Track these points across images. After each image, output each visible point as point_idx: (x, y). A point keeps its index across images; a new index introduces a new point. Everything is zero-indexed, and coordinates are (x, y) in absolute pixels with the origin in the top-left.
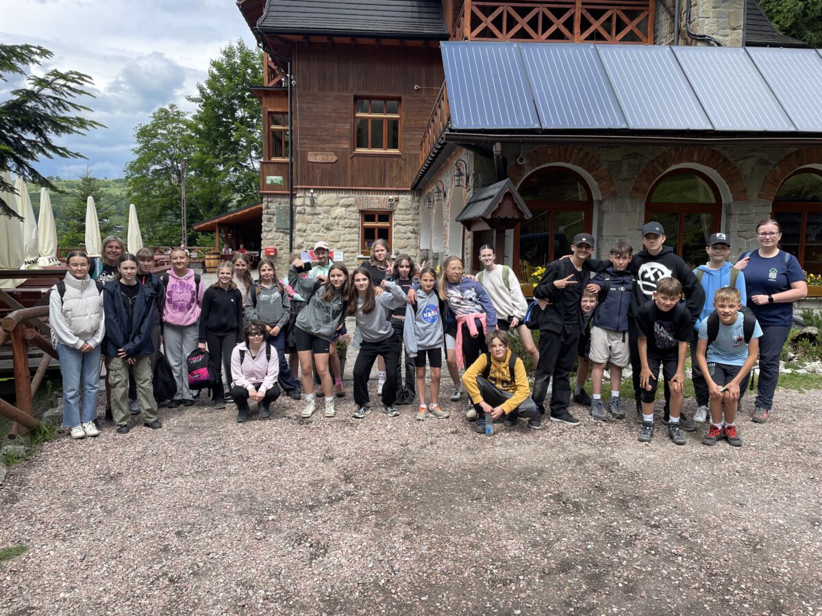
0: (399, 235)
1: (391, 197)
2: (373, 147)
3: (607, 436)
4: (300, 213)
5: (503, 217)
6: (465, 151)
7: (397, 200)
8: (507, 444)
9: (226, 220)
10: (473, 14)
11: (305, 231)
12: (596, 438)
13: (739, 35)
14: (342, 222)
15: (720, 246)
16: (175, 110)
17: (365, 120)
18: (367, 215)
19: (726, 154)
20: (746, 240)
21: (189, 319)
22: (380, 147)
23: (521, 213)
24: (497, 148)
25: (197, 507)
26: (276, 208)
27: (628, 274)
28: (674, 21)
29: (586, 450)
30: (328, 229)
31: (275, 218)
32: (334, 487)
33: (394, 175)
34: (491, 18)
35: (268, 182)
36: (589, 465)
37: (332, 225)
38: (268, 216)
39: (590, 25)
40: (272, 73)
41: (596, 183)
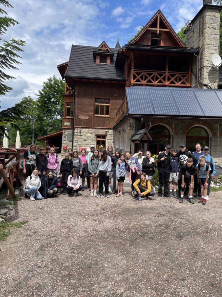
0: (109, 143)
1: (106, 130)
2: (101, 114)
3: (172, 201)
4: (76, 135)
5: (144, 140)
6: (132, 119)
7: (108, 132)
8: (145, 203)
9: (49, 136)
10: (134, 74)
11: (77, 141)
12: (170, 201)
13: (216, 84)
14: (90, 138)
15: (206, 150)
16: (30, 98)
17: (98, 106)
18: (98, 136)
19: (210, 122)
20: (216, 148)
21: (54, 168)
22: (103, 114)
23: (149, 139)
24: (142, 119)
25: (67, 215)
26: (67, 133)
27: (176, 157)
28: (196, 79)
29: (166, 204)
30: (85, 141)
31: (67, 137)
32: (101, 211)
33: (108, 123)
34: (140, 76)
35: (65, 124)
36: (167, 207)
37: (86, 139)
38: (64, 136)
39: (170, 79)
40: (68, 90)
41: (171, 130)
